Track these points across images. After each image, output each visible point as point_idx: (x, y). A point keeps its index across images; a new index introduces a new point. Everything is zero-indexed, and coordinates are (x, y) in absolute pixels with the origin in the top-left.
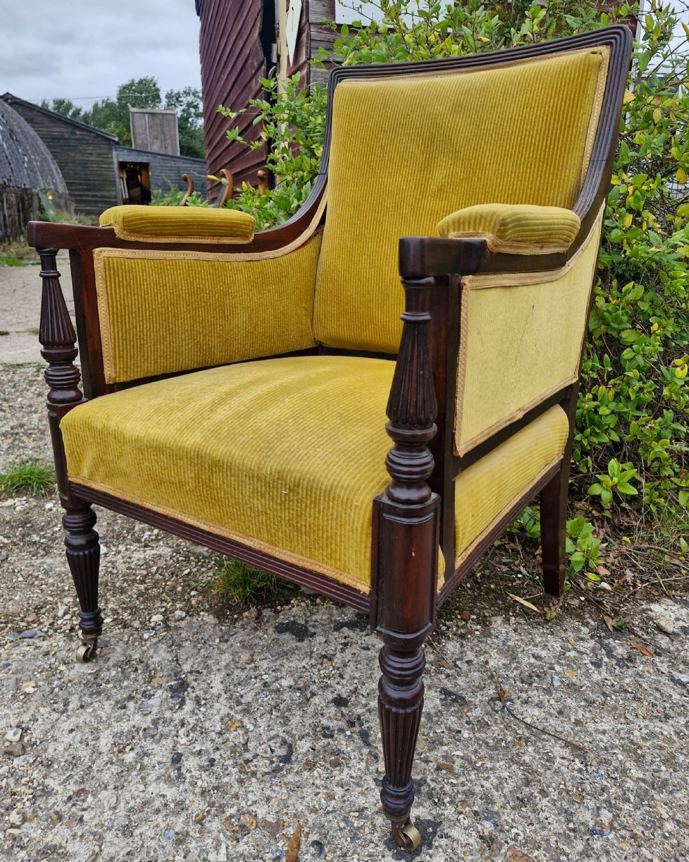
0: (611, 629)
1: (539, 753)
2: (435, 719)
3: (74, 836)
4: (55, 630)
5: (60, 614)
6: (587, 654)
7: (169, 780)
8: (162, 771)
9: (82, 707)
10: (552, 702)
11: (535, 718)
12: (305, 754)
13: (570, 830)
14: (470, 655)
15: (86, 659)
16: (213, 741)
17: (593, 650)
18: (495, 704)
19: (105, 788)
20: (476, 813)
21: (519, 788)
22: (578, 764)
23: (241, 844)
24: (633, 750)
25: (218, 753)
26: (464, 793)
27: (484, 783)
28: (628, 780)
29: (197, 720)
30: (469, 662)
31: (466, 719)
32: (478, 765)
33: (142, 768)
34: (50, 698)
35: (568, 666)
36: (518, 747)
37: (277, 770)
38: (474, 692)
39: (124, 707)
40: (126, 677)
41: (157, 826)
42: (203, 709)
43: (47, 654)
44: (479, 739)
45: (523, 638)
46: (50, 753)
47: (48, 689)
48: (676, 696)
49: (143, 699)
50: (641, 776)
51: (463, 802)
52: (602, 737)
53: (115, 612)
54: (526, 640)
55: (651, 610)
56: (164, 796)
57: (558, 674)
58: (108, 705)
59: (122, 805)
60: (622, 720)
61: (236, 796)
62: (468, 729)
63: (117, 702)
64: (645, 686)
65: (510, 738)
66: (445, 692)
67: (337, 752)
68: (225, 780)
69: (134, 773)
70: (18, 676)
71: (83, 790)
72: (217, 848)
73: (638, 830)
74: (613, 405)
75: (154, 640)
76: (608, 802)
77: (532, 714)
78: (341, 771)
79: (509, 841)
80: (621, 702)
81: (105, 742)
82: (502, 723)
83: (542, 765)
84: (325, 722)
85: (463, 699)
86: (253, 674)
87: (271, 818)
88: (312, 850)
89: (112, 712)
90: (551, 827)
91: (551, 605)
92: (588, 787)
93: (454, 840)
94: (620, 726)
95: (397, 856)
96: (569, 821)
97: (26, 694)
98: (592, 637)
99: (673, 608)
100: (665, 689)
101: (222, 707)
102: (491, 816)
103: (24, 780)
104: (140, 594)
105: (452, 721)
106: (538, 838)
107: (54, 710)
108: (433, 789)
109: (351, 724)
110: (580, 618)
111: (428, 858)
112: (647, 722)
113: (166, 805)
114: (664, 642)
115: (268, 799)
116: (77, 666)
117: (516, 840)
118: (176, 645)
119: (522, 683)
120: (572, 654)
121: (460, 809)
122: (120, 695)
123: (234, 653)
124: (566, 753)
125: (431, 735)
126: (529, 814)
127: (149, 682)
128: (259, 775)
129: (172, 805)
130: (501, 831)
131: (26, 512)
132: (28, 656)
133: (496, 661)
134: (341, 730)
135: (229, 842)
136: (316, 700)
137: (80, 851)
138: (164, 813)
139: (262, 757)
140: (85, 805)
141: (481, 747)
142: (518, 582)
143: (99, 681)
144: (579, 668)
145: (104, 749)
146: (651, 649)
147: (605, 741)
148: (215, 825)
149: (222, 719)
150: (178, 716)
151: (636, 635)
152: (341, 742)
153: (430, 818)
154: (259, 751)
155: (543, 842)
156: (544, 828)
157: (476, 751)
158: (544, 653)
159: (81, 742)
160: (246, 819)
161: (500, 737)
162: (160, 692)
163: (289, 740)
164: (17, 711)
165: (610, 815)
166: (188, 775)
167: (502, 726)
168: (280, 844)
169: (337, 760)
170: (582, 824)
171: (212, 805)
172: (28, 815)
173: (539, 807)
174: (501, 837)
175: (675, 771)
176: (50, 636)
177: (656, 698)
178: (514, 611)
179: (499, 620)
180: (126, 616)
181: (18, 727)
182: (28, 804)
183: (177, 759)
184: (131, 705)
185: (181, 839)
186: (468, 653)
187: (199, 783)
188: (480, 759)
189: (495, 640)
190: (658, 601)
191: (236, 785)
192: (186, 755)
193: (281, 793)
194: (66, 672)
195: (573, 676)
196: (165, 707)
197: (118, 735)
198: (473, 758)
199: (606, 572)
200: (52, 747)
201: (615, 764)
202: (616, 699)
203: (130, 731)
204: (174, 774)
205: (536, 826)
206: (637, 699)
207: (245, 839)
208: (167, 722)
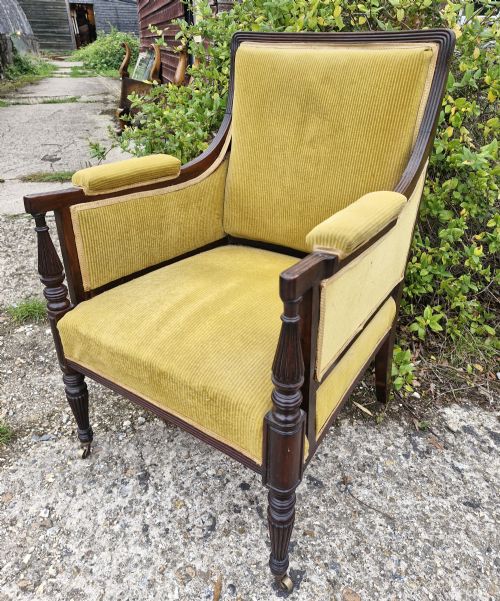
0: (418, 429)
1: (365, 522)
2: (303, 498)
3: (88, 583)
4: (62, 434)
5: (64, 421)
6: (401, 448)
7: (141, 544)
8: (137, 537)
9: (85, 492)
10: (377, 485)
11: (365, 497)
12: (224, 525)
13: (381, 575)
14: (327, 451)
15: (84, 457)
16: (167, 516)
17: (405, 445)
18: (341, 487)
19: (104, 550)
20: (326, 564)
21: (353, 547)
22: (389, 529)
23: (187, 587)
24: (424, 519)
25: (170, 525)
26: (320, 551)
27: (332, 544)
28: (419, 540)
29: (156, 501)
30: (326, 455)
31: (322, 498)
32: (328, 531)
33: (125, 536)
34: (64, 486)
35: (388, 457)
36: (353, 518)
37: (207, 536)
38: (328, 478)
39: (111, 492)
40: (110, 469)
41: (136, 576)
42: (160, 493)
43: (59, 452)
44: (330, 512)
45: (361, 436)
46: (68, 526)
47: (62, 479)
48: (454, 480)
49: (122, 486)
50: (427, 537)
51: (319, 557)
52: (405, 510)
53: (100, 419)
54: (363, 438)
55: (445, 413)
56: (139, 555)
57: (381, 463)
58: (101, 490)
59: (115, 561)
60: (419, 497)
61: (182, 555)
62: (324, 506)
63: (106, 488)
64: (436, 472)
65: (349, 512)
66: (310, 478)
67: (243, 523)
68: (176, 543)
69: (120, 539)
70: (43, 470)
71: (90, 552)
72: (173, 590)
73: (422, 575)
74: (430, 268)
75: (127, 441)
76: (405, 555)
77: (363, 494)
78: (246, 536)
79: (345, 583)
80: (419, 484)
81: (101, 517)
82: (344, 501)
83: (369, 531)
84: (235, 501)
85: (321, 483)
86: (190, 466)
87: (204, 570)
88: (229, 590)
89: (104, 496)
90: (370, 574)
91: (381, 410)
92: (395, 546)
93: (313, 583)
94: (417, 502)
95: (279, 595)
96: (381, 569)
97: (49, 483)
98: (405, 435)
99: (460, 411)
100: (447, 474)
101: (171, 491)
102: (335, 566)
103: (55, 545)
104: (115, 404)
105: (314, 500)
106: (362, 581)
107: (68, 495)
108: (301, 548)
109: (251, 502)
110: (398, 419)
111: (297, 595)
112: (434, 499)
113: (141, 561)
114: (450, 438)
115: (202, 556)
116: (79, 461)
117: (349, 582)
118: (140, 445)
119: (359, 470)
120: (391, 448)
121: (317, 562)
122: (108, 483)
123: (178, 450)
124: (383, 521)
125: (301, 510)
126: (358, 565)
127: (125, 473)
128: (196, 540)
129: (145, 561)
130: (341, 576)
131: (33, 337)
132: (47, 454)
133: (343, 454)
134: (246, 507)
135: (180, 586)
136: (229, 485)
137: (93, 592)
138: (140, 566)
139: (197, 527)
140: (93, 562)
141: (331, 519)
142: (360, 393)
143: (93, 472)
144: (395, 459)
145: (101, 522)
146: (441, 444)
147: (407, 513)
148: (171, 575)
149: (172, 500)
150: (145, 498)
151: (433, 434)
152: (245, 516)
153: (299, 568)
154: (196, 523)
155: (365, 584)
156: (366, 574)
157: (328, 522)
158: (373, 448)
159: (86, 517)
160: (189, 570)
161: (343, 511)
162: (132, 480)
163: (214, 514)
164: (44, 496)
165: (406, 565)
166: (153, 540)
167: (344, 503)
168: (210, 587)
169: (243, 528)
170: (389, 571)
171: (168, 561)
172: (60, 568)
173: (364, 560)
174: (340, 581)
175: (448, 534)
176: (60, 439)
177: (441, 481)
178: (356, 415)
179: (346, 422)
180: (106, 421)
181: (47, 507)
182: (59, 561)
183: (146, 529)
184: (115, 490)
185: (151, 584)
186: (325, 448)
187: (160, 546)
188: (331, 527)
189: (343, 438)
190: (450, 406)
191: (182, 547)
192: (151, 526)
193: (209, 552)
194: (73, 466)
195: (391, 465)
196: (136, 491)
197: (108, 512)
198: (326, 526)
199: (418, 384)
200: (69, 521)
201: (412, 529)
202: (417, 482)
203: (116, 509)
204: (144, 540)
205: (362, 573)
206: (429, 481)
207: (189, 584)
208: (138, 502)
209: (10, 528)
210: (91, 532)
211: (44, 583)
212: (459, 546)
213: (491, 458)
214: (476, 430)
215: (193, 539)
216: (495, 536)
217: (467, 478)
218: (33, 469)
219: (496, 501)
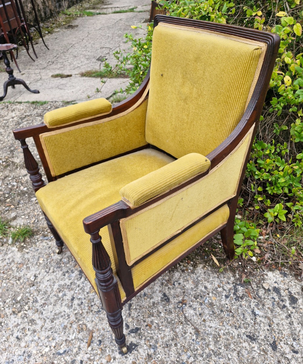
0: (243, 281)
1: (183, 329)
2: (155, 305)
3: (39, 318)
6: (226, 291)
7: (68, 306)
8: (67, 302)
9: (53, 272)
10: (200, 309)
11: (190, 314)
13: (177, 361)
14: (181, 281)
15: (58, 253)
16: (85, 295)
17: (230, 289)
18: (179, 305)
19: (51, 305)
20: (150, 345)
21: (169, 340)
22: (194, 337)
23: (80, 334)
24: (217, 337)
25: (85, 300)
26: (150, 337)
27: (159, 335)
28: (207, 349)
29: (83, 286)
30: (179, 284)
31: (165, 308)
32: (160, 328)
33: (63, 300)
34: (46, 266)
35: (215, 294)
36: (177, 325)
37: (99, 311)
38: (174, 297)
39: (64, 275)
40: (69, 263)
41: (60, 322)
42: (86, 282)
43: (49, 247)
44: (166, 318)
45: (206, 277)
46: (40, 288)
47: (46, 262)
48: (249, 319)
49: (71, 273)
50: (213, 349)
51: (148, 340)
52: (209, 329)
54: (206, 278)
55: (267, 275)
56: (65, 312)
57: (209, 297)
58: (61, 273)
59: (53, 311)
60: (221, 324)
61: (84, 318)
62: (164, 313)
63: (63, 273)
64: (240, 311)
65: (176, 320)
66: (165, 295)
68: (83, 311)
69: (60, 301)
70: (40, 255)
71: (45, 303)
72: (73, 334)
76: (195, 355)
77: (189, 312)
79: (156, 358)
80: (226, 316)
81: (56, 287)
82: (177, 313)
83: (182, 334)
85: (169, 299)
87: (91, 328)
88: (98, 343)
89: (61, 276)
90: (171, 358)
91: (226, 263)
92: (192, 347)
93: (139, 353)
94: (218, 326)
95: (120, 353)
96: (178, 357)
97: (40, 263)
98: (233, 283)
99: (278, 276)
100: (247, 315)
105: (160, 308)
106: (165, 360)
107: (46, 271)
108: (142, 333)
110: (234, 272)
111: (128, 356)
112: (230, 327)
113: (65, 315)
114: (261, 292)
115: (93, 321)
116: (57, 254)
117: (158, 359)
119: (194, 297)
120: (220, 289)
121: (146, 342)
122: (65, 270)
124: (193, 331)
125: (151, 311)
126: (167, 351)
127: (75, 266)
128: (93, 312)
130: (155, 354)
132: (44, 248)
133: (189, 285)
135: (77, 333)
138: (64, 317)
139: (97, 306)
140: (45, 309)
141: (164, 321)
142: (218, 249)
143: (61, 262)
144: (219, 296)
145: (55, 290)
146: (253, 295)
147: (209, 331)
148: (75, 326)
150: (78, 283)
151: (252, 287)
153: (135, 343)
154: (97, 303)
155: (166, 362)
156: (169, 357)
157: (162, 322)
158: (209, 286)
159: (50, 285)
160: (84, 326)
161: (173, 319)
162: (76, 271)
164: (36, 269)
165: (193, 360)
166: (74, 306)
167: (176, 315)
170: (182, 360)
171: (76, 319)
172: (31, 307)
173: (171, 349)
174: (153, 356)
175: (227, 350)
176: (52, 240)
177: (240, 318)
178: (209, 263)
179: (201, 266)
181: (35, 275)
183: (73, 299)
184: (67, 275)
185: (65, 328)
186: (181, 279)
188: (163, 326)
189: (194, 276)
191: (85, 314)
192: (76, 298)
193: (97, 320)
194: (53, 257)
195: (214, 300)
196: (76, 278)
197: (60, 286)
198: (160, 324)
199: (259, 252)
200: (42, 285)
201: (207, 341)
202: (225, 314)
203: (64, 285)
204: (70, 304)
205: (167, 356)
206: (233, 316)
207: (81, 333)
208: (75, 284)
209: (17, 282)
210: (49, 293)
211: (22, 312)
212: (229, 359)
213: (281, 312)
214: (282, 291)
215: (92, 311)
216: (255, 360)
217: (258, 321)
218: (35, 254)
219: (267, 340)
